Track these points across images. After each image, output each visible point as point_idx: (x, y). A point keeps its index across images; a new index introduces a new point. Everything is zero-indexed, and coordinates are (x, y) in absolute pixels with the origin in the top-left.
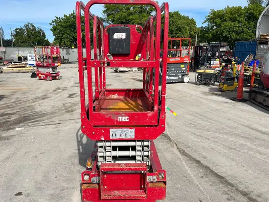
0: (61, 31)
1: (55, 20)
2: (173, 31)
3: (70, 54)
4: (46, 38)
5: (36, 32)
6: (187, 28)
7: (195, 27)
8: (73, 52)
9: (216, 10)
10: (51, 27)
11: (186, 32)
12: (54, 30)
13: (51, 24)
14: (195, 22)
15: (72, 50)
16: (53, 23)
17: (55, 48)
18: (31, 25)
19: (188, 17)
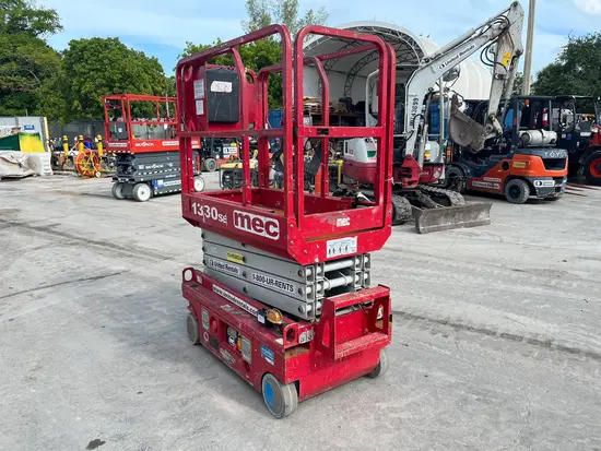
2: (113, 81)
6: (146, 76)
7: (162, 76)
9: (197, 45)
11: (145, 86)
14: (160, 66)
19: (142, 54)
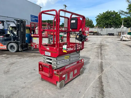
0: (100, 20)
1: (98, 15)
3: (102, 31)
4: (93, 24)
5: (89, 21)
8: (104, 30)
10: (96, 19)
12: (97, 20)
13: (96, 17)
15: (104, 29)
16: (97, 17)
17: (87, 28)
18: (88, 18)
